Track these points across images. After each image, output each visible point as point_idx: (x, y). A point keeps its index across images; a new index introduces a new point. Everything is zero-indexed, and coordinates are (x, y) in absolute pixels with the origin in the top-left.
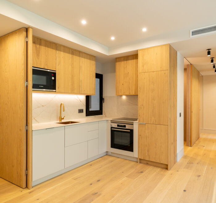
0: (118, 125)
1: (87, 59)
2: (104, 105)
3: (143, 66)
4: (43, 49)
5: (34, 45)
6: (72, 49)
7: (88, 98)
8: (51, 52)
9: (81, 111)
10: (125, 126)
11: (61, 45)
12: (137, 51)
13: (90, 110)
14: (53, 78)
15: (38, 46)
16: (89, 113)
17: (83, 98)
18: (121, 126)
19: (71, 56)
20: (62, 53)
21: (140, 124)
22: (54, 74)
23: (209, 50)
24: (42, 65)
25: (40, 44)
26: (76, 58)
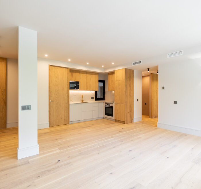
0: (108, 105)
1: (94, 75)
2: (106, 95)
3: (116, 78)
4: (74, 74)
5: (70, 73)
6: (86, 72)
7: (96, 92)
8: (77, 74)
9: (92, 98)
10: (110, 105)
11: (81, 71)
12: (114, 71)
13: (97, 98)
14: (78, 85)
15: (72, 73)
16: (97, 99)
17: (93, 92)
18: (109, 105)
19: (86, 75)
20: (82, 74)
21: (115, 104)
22: (78, 83)
23: (148, 68)
24: (74, 80)
25: (73, 72)
26: (88, 75)
